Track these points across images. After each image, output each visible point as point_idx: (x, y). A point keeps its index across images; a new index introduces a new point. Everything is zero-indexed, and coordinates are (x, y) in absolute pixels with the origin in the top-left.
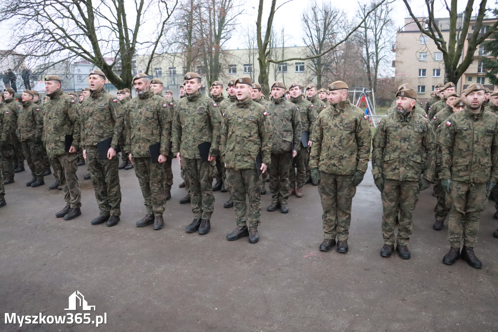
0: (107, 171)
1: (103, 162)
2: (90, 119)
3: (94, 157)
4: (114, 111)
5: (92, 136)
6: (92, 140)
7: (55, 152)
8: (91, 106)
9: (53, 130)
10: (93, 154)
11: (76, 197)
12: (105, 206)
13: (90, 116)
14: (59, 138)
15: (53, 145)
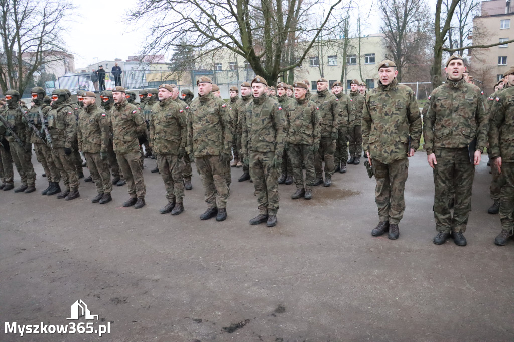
0: (465, 179)
1: (464, 168)
2: (454, 115)
3: (452, 162)
4: (481, 106)
5: (458, 137)
6: (459, 141)
7: (395, 156)
8: (455, 99)
9: (392, 128)
10: (451, 158)
11: (401, 211)
12: (448, 221)
13: (455, 111)
14: (399, 139)
15: (392, 148)
